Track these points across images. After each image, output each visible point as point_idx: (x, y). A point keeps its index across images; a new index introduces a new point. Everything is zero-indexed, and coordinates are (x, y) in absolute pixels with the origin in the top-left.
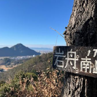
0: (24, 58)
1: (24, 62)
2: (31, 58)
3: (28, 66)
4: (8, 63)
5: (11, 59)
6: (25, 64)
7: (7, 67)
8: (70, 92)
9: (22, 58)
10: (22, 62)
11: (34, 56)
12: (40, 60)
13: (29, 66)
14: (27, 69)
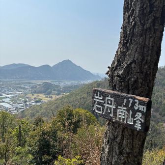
7: (48, 97)
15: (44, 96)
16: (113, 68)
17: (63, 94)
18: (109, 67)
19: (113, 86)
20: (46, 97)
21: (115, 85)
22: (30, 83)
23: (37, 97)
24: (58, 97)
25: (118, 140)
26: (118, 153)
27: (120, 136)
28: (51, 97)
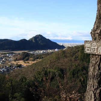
0: (45, 53)
1: (44, 57)
2: (52, 53)
3: (49, 62)
4: (27, 58)
5: (30, 54)
6: (45, 59)
7: (26, 63)
8: (93, 65)
9: (42, 52)
10: (43, 57)
11: (56, 50)
12: (64, 55)
13: (51, 63)
14: (48, 66)
15: (23, 62)
16: (94, 30)
17: (37, 60)
18: (92, 30)
19: (94, 39)
20: (25, 63)
21: (96, 38)
22: (12, 53)
23: (18, 63)
24: (33, 62)
25: (98, 63)
26: (98, 69)
27: (99, 62)
28: (29, 63)
